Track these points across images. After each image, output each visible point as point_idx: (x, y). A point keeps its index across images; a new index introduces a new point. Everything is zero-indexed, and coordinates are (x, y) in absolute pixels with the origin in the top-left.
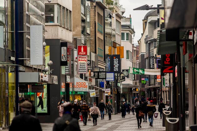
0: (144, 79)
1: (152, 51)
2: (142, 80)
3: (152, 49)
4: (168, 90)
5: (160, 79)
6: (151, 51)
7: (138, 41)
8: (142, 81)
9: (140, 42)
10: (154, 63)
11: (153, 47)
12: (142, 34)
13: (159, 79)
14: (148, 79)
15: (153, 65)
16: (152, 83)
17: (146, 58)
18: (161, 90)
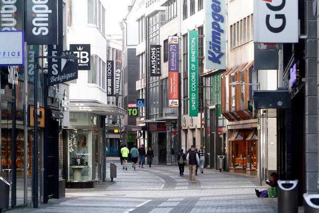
0: (134, 105)
1: (154, 35)
2: (130, 108)
3: (154, 30)
4: (199, 126)
5: (177, 101)
6: (151, 36)
7: (121, 23)
8: (130, 110)
9: (124, 25)
10: (160, 61)
11: (158, 25)
12: (129, 6)
13: (175, 101)
14: (143, 102)
15: (159, 66)
16: (155, 113)
17: (139, 55)
18: (180, 127)
